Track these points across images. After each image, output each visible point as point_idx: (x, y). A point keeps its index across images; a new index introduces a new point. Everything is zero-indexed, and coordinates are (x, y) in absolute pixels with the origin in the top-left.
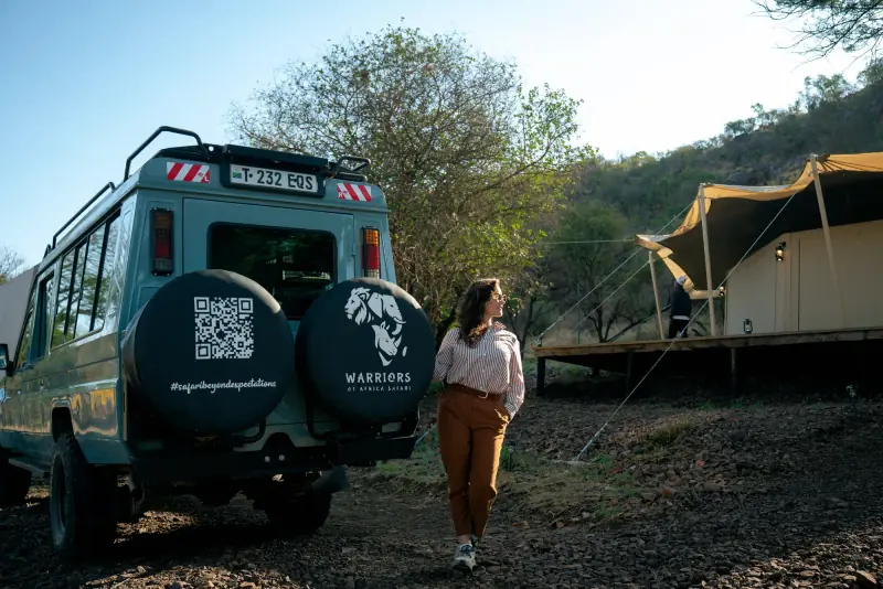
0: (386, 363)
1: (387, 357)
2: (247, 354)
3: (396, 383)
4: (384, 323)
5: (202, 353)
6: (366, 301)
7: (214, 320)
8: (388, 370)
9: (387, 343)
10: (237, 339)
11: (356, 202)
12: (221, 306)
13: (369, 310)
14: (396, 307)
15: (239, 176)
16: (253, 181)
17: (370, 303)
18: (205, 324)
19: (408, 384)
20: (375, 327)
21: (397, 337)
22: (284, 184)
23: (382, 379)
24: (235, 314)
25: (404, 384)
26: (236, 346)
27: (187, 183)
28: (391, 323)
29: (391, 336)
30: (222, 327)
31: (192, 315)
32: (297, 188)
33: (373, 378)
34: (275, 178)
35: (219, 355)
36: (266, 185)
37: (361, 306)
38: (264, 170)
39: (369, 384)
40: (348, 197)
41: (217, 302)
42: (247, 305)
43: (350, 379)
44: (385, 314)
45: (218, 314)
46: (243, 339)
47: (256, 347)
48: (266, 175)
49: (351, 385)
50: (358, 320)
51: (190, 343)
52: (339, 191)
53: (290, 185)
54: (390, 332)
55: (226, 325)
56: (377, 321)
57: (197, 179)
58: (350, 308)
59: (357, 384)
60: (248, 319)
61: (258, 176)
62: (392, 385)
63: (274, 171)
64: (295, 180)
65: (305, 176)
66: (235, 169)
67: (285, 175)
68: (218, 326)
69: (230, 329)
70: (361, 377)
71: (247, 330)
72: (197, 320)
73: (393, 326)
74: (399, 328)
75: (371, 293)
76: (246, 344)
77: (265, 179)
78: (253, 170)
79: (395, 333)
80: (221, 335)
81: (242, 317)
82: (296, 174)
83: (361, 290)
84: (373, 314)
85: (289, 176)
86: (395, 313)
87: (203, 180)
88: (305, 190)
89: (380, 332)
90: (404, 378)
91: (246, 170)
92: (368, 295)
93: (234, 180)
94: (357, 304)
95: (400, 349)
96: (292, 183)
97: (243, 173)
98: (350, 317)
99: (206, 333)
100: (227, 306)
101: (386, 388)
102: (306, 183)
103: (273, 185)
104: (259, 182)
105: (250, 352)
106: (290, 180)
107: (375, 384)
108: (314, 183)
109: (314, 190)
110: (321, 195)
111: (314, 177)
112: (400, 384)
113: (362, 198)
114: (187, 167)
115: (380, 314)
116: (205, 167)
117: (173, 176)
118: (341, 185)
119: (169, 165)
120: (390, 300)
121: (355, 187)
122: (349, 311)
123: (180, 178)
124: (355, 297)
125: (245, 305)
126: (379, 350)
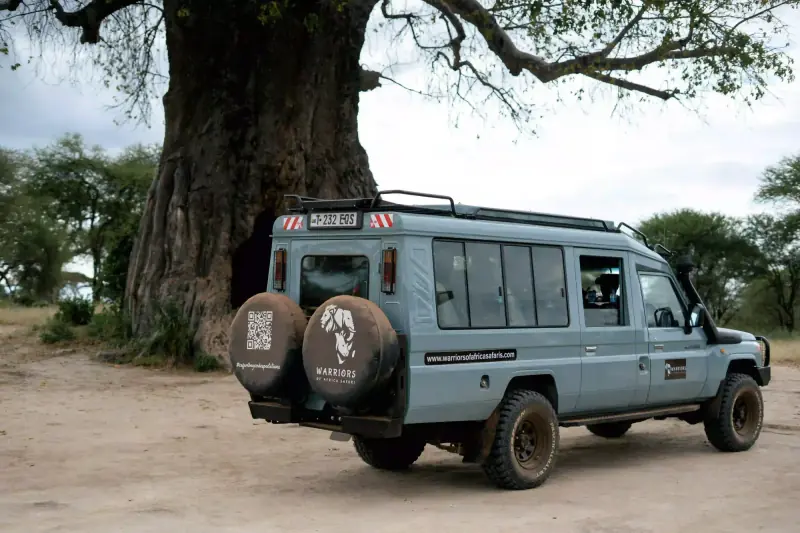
0: (341, 362)
1: (342, 357)
2: (268, 347)
3: (346, 378)
4: (343, 331)
5: (250, 346)
6: (333, 315)
7: (256, 325)
8: (342, 367)
9: (343, 347)
10: (265, 337)
11: (382, 228)
12: (259, 316)
13: (335, 322)
14: (351, 319)
15: (314, 221)
16: (321, 224)
17: (336, 317)
18: (252, 328)
19: (353, 379)
20: (337, 334)
21: (349, 343)
22: (338, 224)
23: (337, 373)
24: (264, 321)
25: (351, 379)
26: (264, 341)
27: (292, 230)
28: (347, 331)
29: (346, 342)
30: (259, 330)
31: (247, 322)
32: (345, 225)
33: (332, 372)
34: (333, 220)
35: (256, 347)
36: (328, 225)
37: (330, 318)
38: (328, 214)
39: (330, 377)
40: (377, 225)
41: (258, 314)
42: (270, 315)
43: (319, 371)
44: (344, 325)
45: (257, 321)
46: (267, 337)
47: (272, 343)
48: (329, 217)
49: (319, 376)
50: (327, 329)
51: (245, 339)
52: (372, 221)
53: (341, 223)
54: (345, 338)
55: (260, 328)
56: (339, 330)
57: (296, 227)
58: (324, 320)
59: (322, 376)
60: (270, 324)
61: (323, 219)
62: (343, 379)
63: (333, 214)
64: (344, 219)
65: (350, 214)
66: (314, 217)
67: (338, 215)
68: (257, 330)
69: (262, 331)
70: (325, 371)
71: (269, 333)
72: (249, 325)
73: (348, 336)
74: (352, 335)
75: (337, 309)
76: (268, 340)
77: (328, 220)
78: (322, 215)
79: (348, 340)
80: (258, 335)
81: (268, 323)
82: (345, 214)
83: (332, 307)
84: (337, 325)
85: (341, 215)
86: (350, 324)
87: (299, 228)
88: (349, 225)
89: (340, 338)
90: (351, 374)
91: (318, 216)
92: (335, 310)
93: (313, 225)
94: (327, 318)
95: (351, 352)
96: (343, 221)
97: (317, 218)
98: (323, 326)
100: (261, 317)
101: (339, 381)
102: (350, 220)
103: (331, 225)
104: (324, 223)
105: (269, 346)
106: (341, 218)
107: (333, 377)
108: (355, 218)
109: (354, 224)
110: (359, 227)
111: (355, 214)
112: (348, 379)
113: (386, 225)
114: (293, 219)
115: (341, 325)
116: (301, 218)
117: (286, 227)
118: (373, 216)
119: (285, 220)
120: (348, 314)
121: (382, 216)
122: (323, 322)
123: (289, 227)
124: (327, 312)
125: (269, 316)
126: (338, 351)
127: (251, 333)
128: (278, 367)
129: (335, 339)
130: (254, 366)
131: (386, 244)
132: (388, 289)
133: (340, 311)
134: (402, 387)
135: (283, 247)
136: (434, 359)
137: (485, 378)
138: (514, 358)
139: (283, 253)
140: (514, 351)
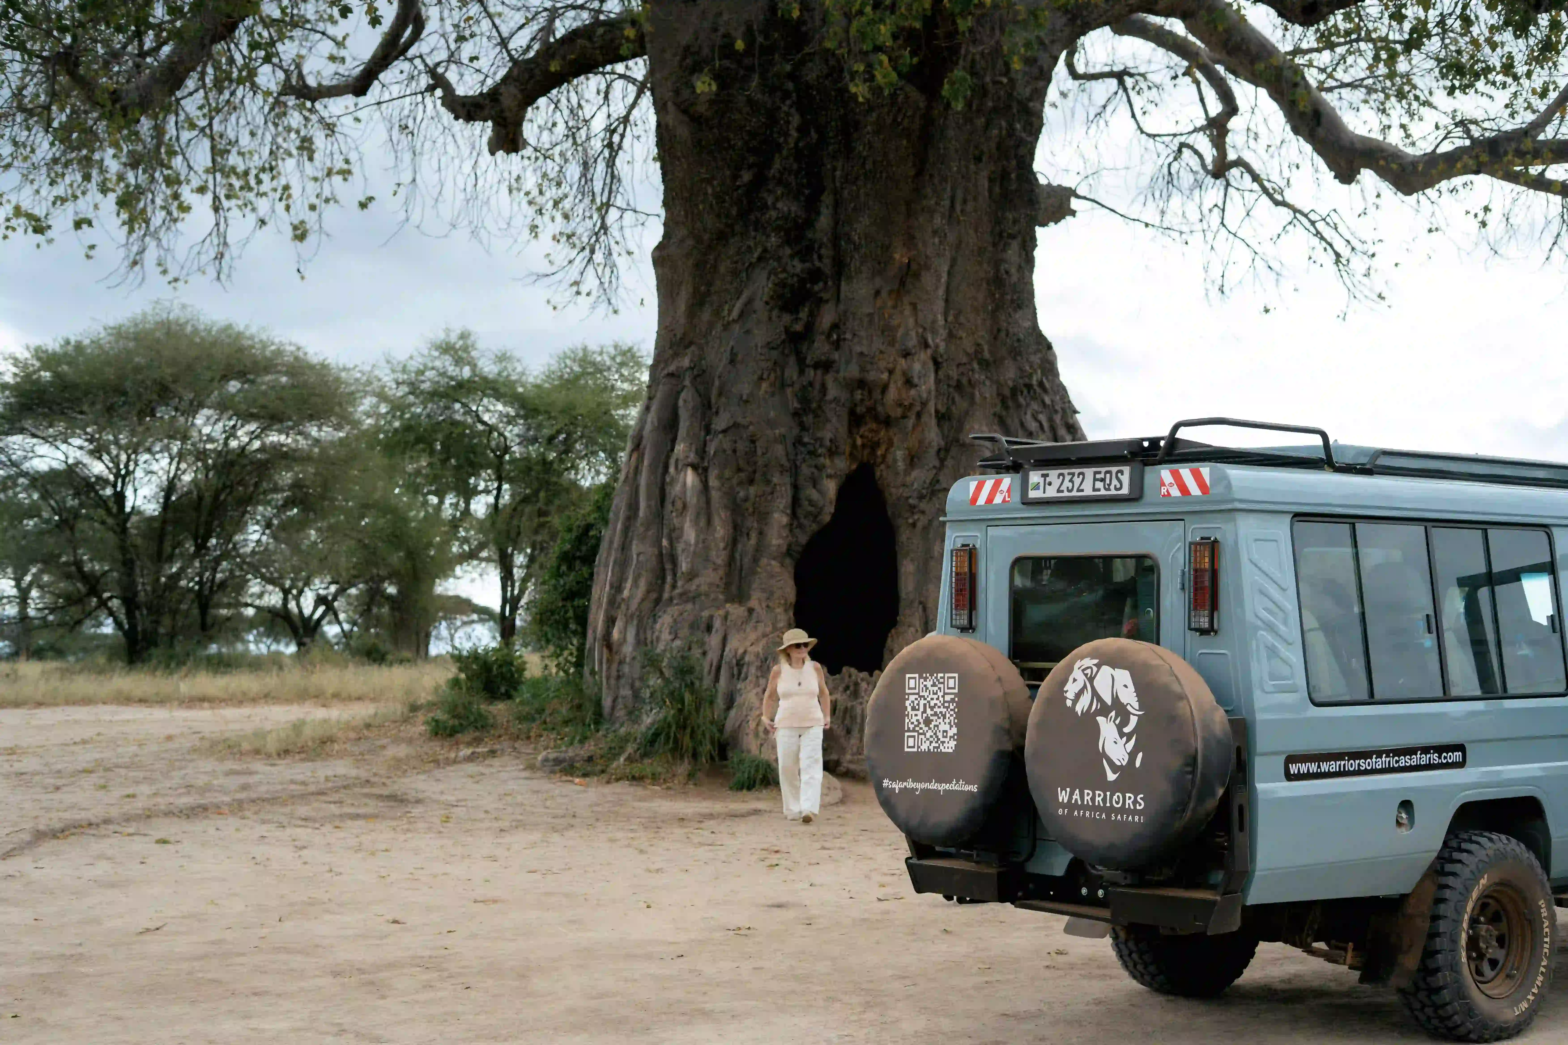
0: (1111, 777)
1: (1114, 768)
2: (949, 746)
3: (1123, 810)
4: (1113, 714)
5: (910, 744)
6: (1091, 679)
7: (922, 702)
8: (1114, 787)
9: (1115, 746)
10: (943, 727)
11: (1187, 498)
12: (929, 683)
13: (1095, 693)
14: (1132, 688)
15: (1037, 487)
16: (1051, 493)
17: (1096, 683)
18: (913, 709)
19: (1140, 813)
20: (1100, 719)
21: (1129, 736)
22: (1088, 491)
23: (1104, 800)
24: (940, 694)
25: (1135, 812)
26: (940, 735)
27: (989, 506)
28: (1123, 713)
29: (1122, 734)
30: (929, 711)
31: (902, 697)
32: (1103, 492)
33: (1093, 799)
34: (1077, 481)
35: (924, 747)
36: (1066, 494)
37: (1085, 687)
38: (1066, 471)
39: (1085, 807)
40: (1175, 492)
41: (926, 679)
42: (952, 681)
43: (1063, 796)
44: (1116, 699)
45: (926, 694)
46: (947, 727)
47: (960, 737)
48: (1068, 478)
49: (1063, 805)
50: (1079, 709)
51: (900, 731)
52: (1163, 484)
53: (1094, 490)
54: (1120, 728)
55: (932, 708)
56: (1104, 710)
57: (998, 500)
58: (1071, 689)
59: (1071, 806)
60: (952, 700)
61: (1056, 483)
62: (1118, 811)
63: (1077, 471)
64: (1103, 480)
65: (1114, 469)
66: (1035, 477)
67: (1089, 472)
68: (925, 711)
69: (936, 714)
70: (1076, 796)
71: (951, 717)
72: (907, 703)
73: (1125, 722)
74: (1134, 720)
75: (1098, 666)
76: (950, 733)
77: (1067, 484)
78: (1053, 474)
79: (1126, 730)
81: (948, 698)
82: (1103, 470)
83: (1088, 662)
84: (1100, 699)
85: (1095, 473)
86: (1129, 697)
87: (1004, 501)
88: (1113, 492)
89: (1107, 728)
90: (1135, 802)
91: (1045, 476)
92: (1095, 669)
93: (1033, 494)
94: (1078, 687)
95: (1132, 755)
96: (1099, 485)
97: (1041, 480)
98: (1069, 703)
99: (914, 719)
100: (934, 685)
101: (1108, 816)
102: (1115, 482)
103: (1074, 493)
104: (1059, 491)
105: (953, 743)
106: (1095, 480)
107: (1094, 808)
108: (1125, 478)
109: (1125, 491)
110: (1136, 496)
111: (1127, 470)
112: (1129, 812)
113: (1194, 490)
114: (989, 484)
115: (1109, 701)
116: (1007, 481)
117: (974, 500)
118: (1165, 473)
119: (973, 485)
120: (1123, 676)
121: (1185, 472)
122: (1070, 695)
123: (981, 501)
124: (1077, 674)
125: (951, 683)
126: (1104, 755)
127: (913, 718)
128: (974, 788)
129: (1096, 731)
130: (920, 786)
131: (1196, 530)
132: (1205, 623)
133: (1106, 670)
134: (1241, 828)
135: (971, 542)
136: (1304, 768)
137: (1406, 805)
138: (1461, 765)
139: (970, 554)
140: (1461, 748)
